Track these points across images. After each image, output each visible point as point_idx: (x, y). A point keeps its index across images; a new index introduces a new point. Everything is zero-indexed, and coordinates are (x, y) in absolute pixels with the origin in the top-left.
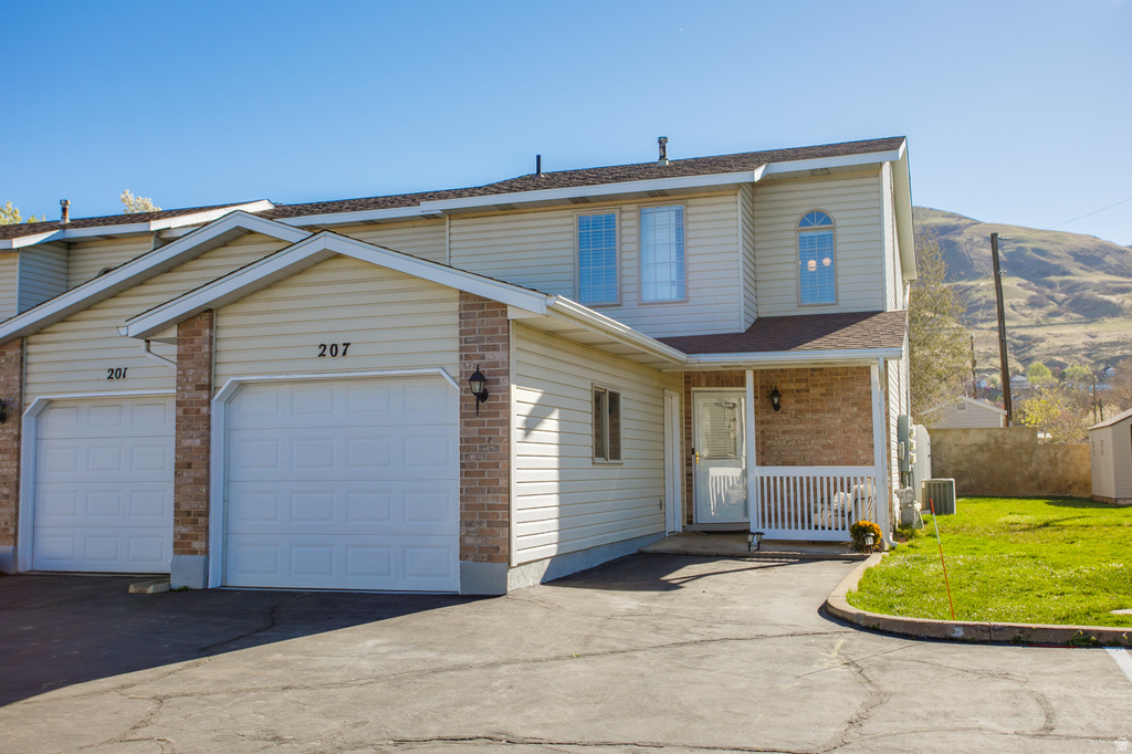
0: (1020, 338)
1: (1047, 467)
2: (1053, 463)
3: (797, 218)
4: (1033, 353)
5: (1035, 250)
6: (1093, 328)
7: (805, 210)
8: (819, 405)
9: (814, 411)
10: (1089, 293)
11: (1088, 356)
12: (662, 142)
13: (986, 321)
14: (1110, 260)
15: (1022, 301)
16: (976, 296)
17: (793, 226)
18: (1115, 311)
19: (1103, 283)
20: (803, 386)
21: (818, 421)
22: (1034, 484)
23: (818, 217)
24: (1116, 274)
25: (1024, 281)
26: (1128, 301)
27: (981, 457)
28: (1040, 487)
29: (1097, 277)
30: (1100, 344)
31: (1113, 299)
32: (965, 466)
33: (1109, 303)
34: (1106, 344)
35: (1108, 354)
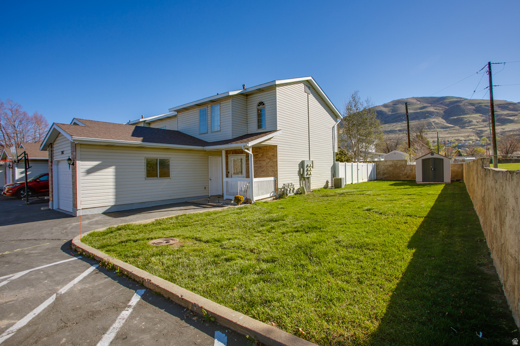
0: (479, 130)
1: (410, 171)
2: (412, 170)
3: (256, 104)
4: (483, 135)
5: (485, 106)
6: (503, 127)
7: (258, 102)
8: (260, 159)
9: (260, 161)
10: (503, 117)
11: (501, 135)
12: (244, 86)
13: (468, 126)
14: (511, 107)
15: (480, 120)
16: (466, 120)
17: (255, 107)
18: (512, 122)
19: (508, 114)
20: (257, 153)
21: (260, 164)
22: (406, 176)
23: (261, 103)
24: (513, 111)
25: (481, 115)
26: (516, 118)
27: (391, 169)
28: (407, 177)
29: (506, 112)
30: (506, 131)
31: (511, 118)
32: (386, 171)
33: (509, 119)
34: (507, 131)
35: (508, 134)
